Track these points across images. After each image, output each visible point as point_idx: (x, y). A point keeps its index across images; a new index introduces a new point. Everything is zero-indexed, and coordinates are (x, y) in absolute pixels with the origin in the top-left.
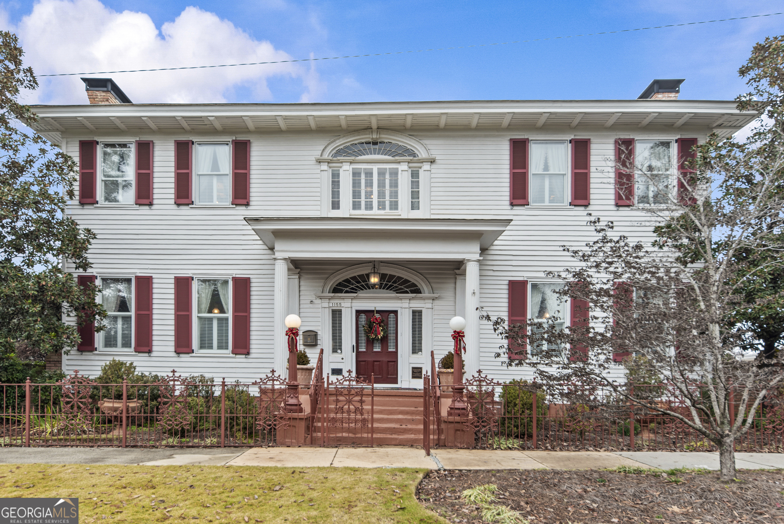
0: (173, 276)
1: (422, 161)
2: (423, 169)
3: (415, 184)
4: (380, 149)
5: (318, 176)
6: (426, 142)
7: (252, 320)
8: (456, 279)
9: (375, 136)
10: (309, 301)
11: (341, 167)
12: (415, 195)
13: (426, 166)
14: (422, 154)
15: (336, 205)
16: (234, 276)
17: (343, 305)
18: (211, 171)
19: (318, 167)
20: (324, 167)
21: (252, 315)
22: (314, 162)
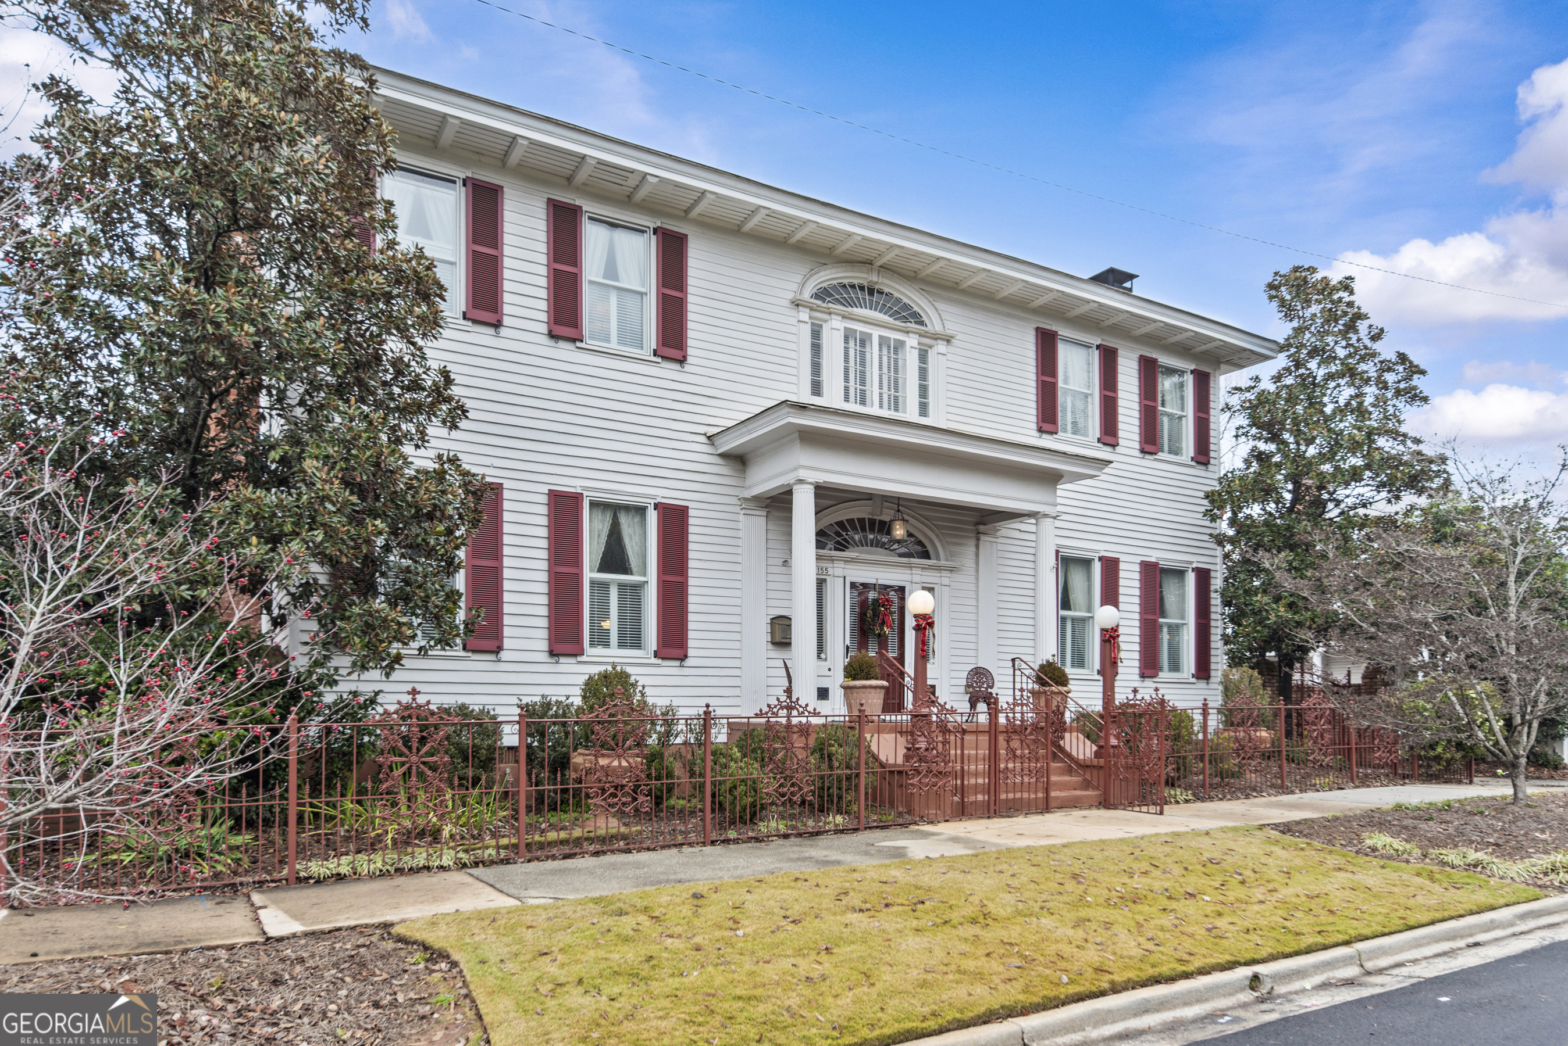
0: (545, 489)
1: (936, 337)
2: (935, 350)
3: (923, 373)
4: (878, 303)
5: (793, 330)
6: (941, 306)
7: (691, 590)
8: (978, 539)
9: (874, 278)
10: (780, 562)
11: (826, 321)
12: (923, 391)
13: (941, 347)
14: (935, 325)
15: (817, 388)
16: (659, 500)
17: (830, 571)
18: (604, 277)
19: (793, 313)
20: (804, 315)
21: (691, 582)
22: (787, 303)
